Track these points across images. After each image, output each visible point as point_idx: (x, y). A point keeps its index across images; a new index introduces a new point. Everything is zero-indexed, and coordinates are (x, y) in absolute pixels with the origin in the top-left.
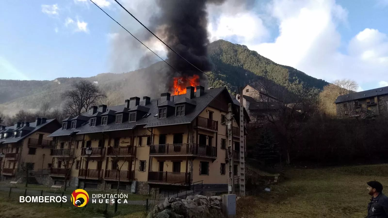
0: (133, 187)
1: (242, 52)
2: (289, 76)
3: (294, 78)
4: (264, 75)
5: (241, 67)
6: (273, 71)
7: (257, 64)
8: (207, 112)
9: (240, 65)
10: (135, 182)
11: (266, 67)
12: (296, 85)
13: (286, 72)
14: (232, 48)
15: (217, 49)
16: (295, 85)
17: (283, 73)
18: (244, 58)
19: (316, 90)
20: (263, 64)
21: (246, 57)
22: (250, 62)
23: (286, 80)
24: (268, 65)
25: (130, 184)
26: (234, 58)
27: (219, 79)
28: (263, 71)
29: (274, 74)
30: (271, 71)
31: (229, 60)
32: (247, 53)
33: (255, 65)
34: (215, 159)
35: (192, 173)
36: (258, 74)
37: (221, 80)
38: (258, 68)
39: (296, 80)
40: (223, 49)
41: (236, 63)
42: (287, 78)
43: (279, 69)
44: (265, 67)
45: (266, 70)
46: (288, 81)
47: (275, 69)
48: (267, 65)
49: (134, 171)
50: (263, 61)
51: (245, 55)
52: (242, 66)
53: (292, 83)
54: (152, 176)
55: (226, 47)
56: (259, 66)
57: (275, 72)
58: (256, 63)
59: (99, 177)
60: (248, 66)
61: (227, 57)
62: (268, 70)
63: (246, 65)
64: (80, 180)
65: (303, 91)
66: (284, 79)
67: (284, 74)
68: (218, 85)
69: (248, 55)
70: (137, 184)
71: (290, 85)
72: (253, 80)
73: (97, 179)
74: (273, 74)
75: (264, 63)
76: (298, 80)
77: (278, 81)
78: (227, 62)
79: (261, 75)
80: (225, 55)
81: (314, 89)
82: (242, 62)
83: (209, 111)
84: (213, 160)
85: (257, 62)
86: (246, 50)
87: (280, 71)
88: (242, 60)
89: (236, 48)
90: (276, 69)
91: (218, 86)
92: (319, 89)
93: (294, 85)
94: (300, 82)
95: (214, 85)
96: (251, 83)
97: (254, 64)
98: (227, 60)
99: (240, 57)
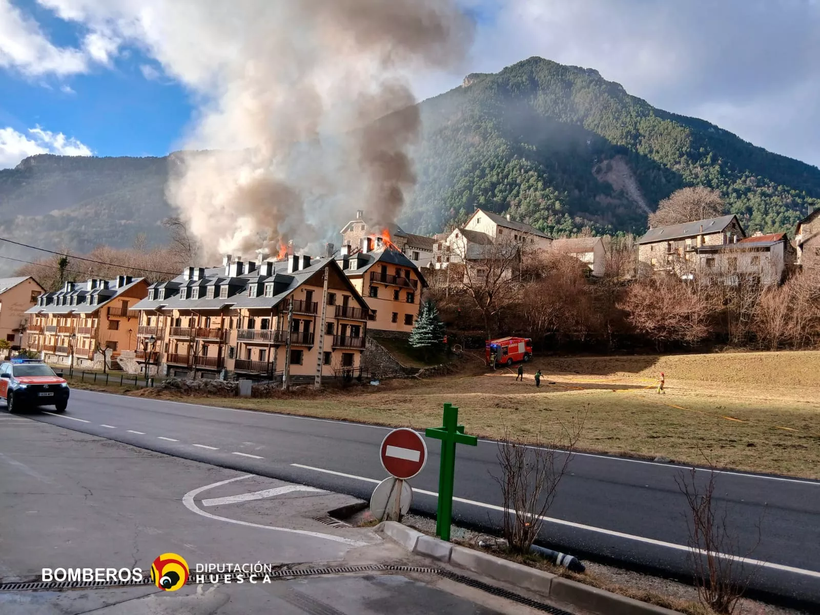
0: (222, 374)
1: (583, 87)
2: (691, 147)
3: (701, 150)
4: (630, 144)
5: (579, 123)
6: (652, 134)
7: (616, 115)
8: (302, 291)
9: (575, 119)
10: (223, 370)
11: (638, 123)
12: (705, 167)
13: (683, 136)
14: (560, 77)
15: (524, 80)
16: (702, 166)
17: (676, 139)
18: (588, 101)
19: (752, 178)
20: (631, 116)
21: (592, 99)
22: (601, 112)
23: (681, 155)
24: (643, 118)
25: (219, 372)
26: (562, 103)
27: (520, 157)
28: (629, 132)
29: (656, 141)
30: (648, 133)
31: (552, 109)
32: (594, 90)
33: (611, 118)
34: (312, 347)
35: (275, 362)
36: (617, 142)
37: (524, 159)
38: (618, 125)
39: (706, 154)
40: (537, 81)
41: (565, 113)
42: (684, 149)
43: (667, 129)
44: (636, 123)
45: (638, 130)
46: (685, 157)
47: (658, 129)
48: (641, 118)
49: (224, 358)
50: (631, 108)
51: (590, 95)
52: (582, 121)
53: (694, 163)
54: (239, 364)
55: (545, 77)
56: (621, 121)
57: (657, 137)
58: (615, 113)
59: (188, 363)
60: (596, 122)
61: (546, 101)
62: (641, 131)
63: (590, 119)
64: (169, 367)
65: (719, 181)
66: (678, 152)
67: (678, 142)
68: (515, 170)
69: (596, 95)
70: (226, 372)
71: (691, 166)
72: (603, 156)
73: (186, 366)
74: (653, 140)
75: (634, 114)
76: (711, 154)
77: (661, 158)
78: (545, 113)
79: (623, 143)
80: (542, 96)
81: (747, 177)
82: (582, 113)
83: (305, 289)
84: (310, 348)
85: (617, 111)
86: (594, 82)
87: (669, 134)
88: (581, 106)
89: (571, 77)
90: (661, 128)
91: (514, 173)
92: (759, 177)
93: (699, 167)
94: (714, 161)
95: (506, 170)
96: (598, 162)
97: (609, 118)
98: (547, 109)
99: (576, 100)
